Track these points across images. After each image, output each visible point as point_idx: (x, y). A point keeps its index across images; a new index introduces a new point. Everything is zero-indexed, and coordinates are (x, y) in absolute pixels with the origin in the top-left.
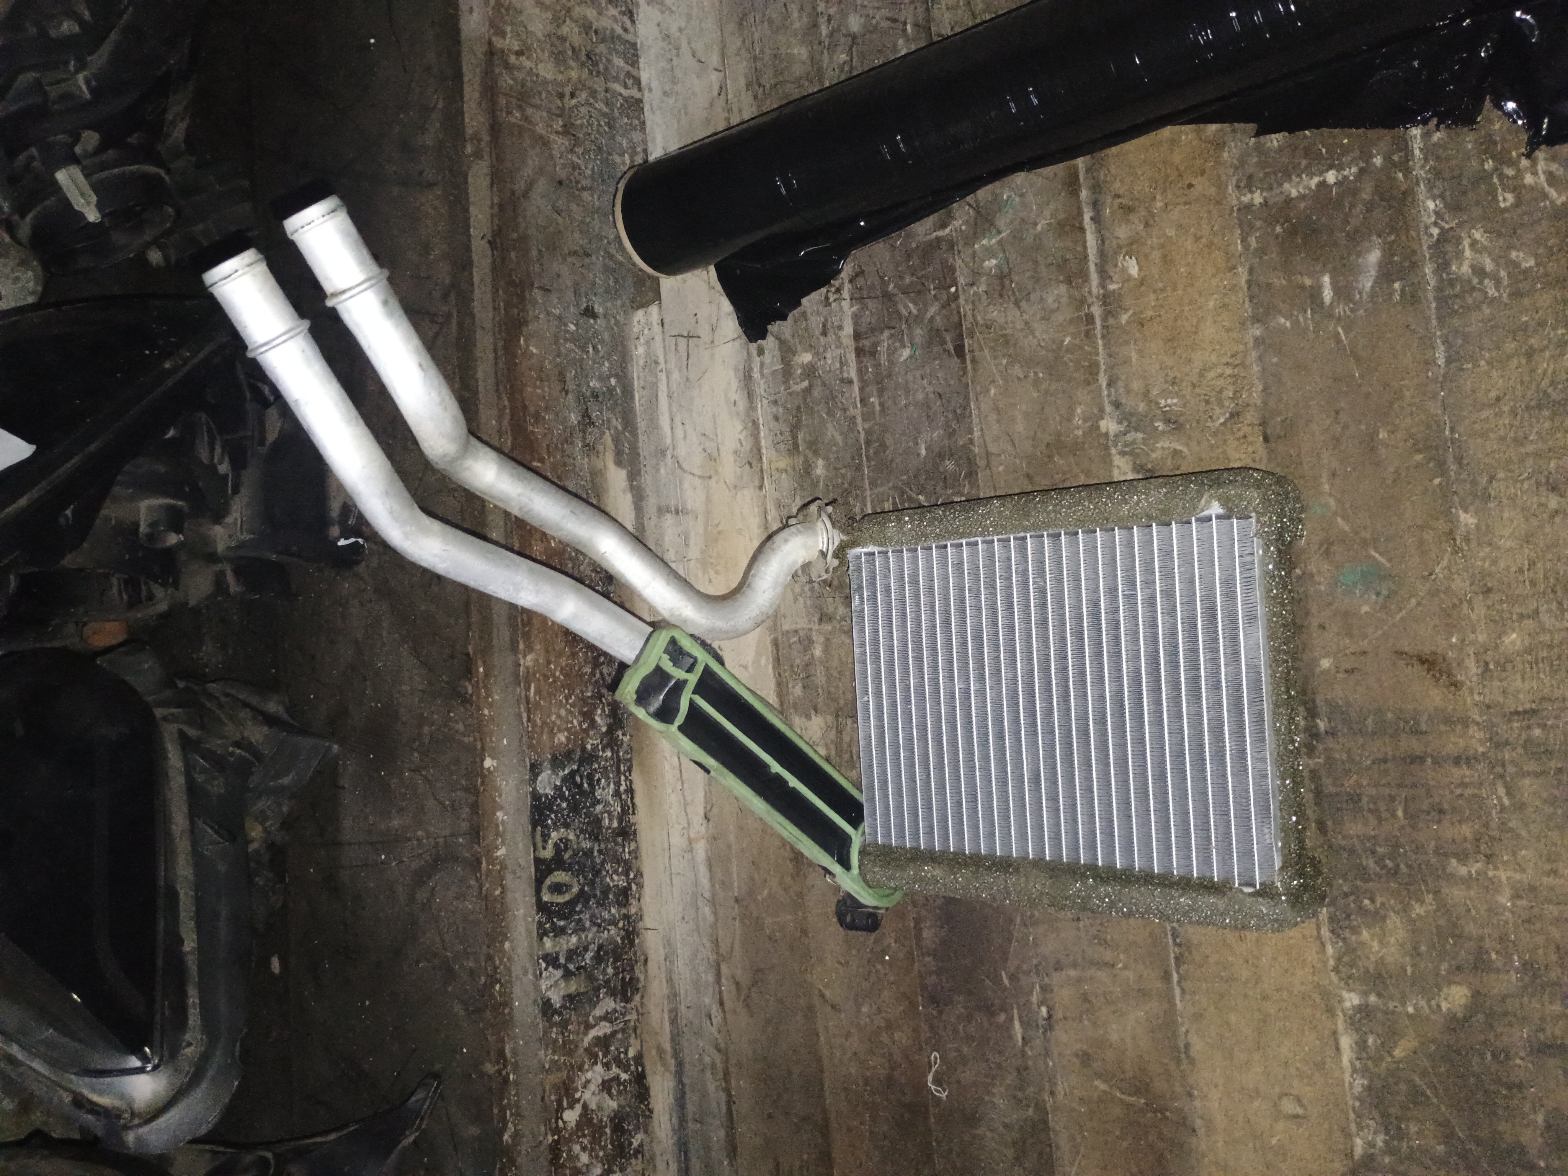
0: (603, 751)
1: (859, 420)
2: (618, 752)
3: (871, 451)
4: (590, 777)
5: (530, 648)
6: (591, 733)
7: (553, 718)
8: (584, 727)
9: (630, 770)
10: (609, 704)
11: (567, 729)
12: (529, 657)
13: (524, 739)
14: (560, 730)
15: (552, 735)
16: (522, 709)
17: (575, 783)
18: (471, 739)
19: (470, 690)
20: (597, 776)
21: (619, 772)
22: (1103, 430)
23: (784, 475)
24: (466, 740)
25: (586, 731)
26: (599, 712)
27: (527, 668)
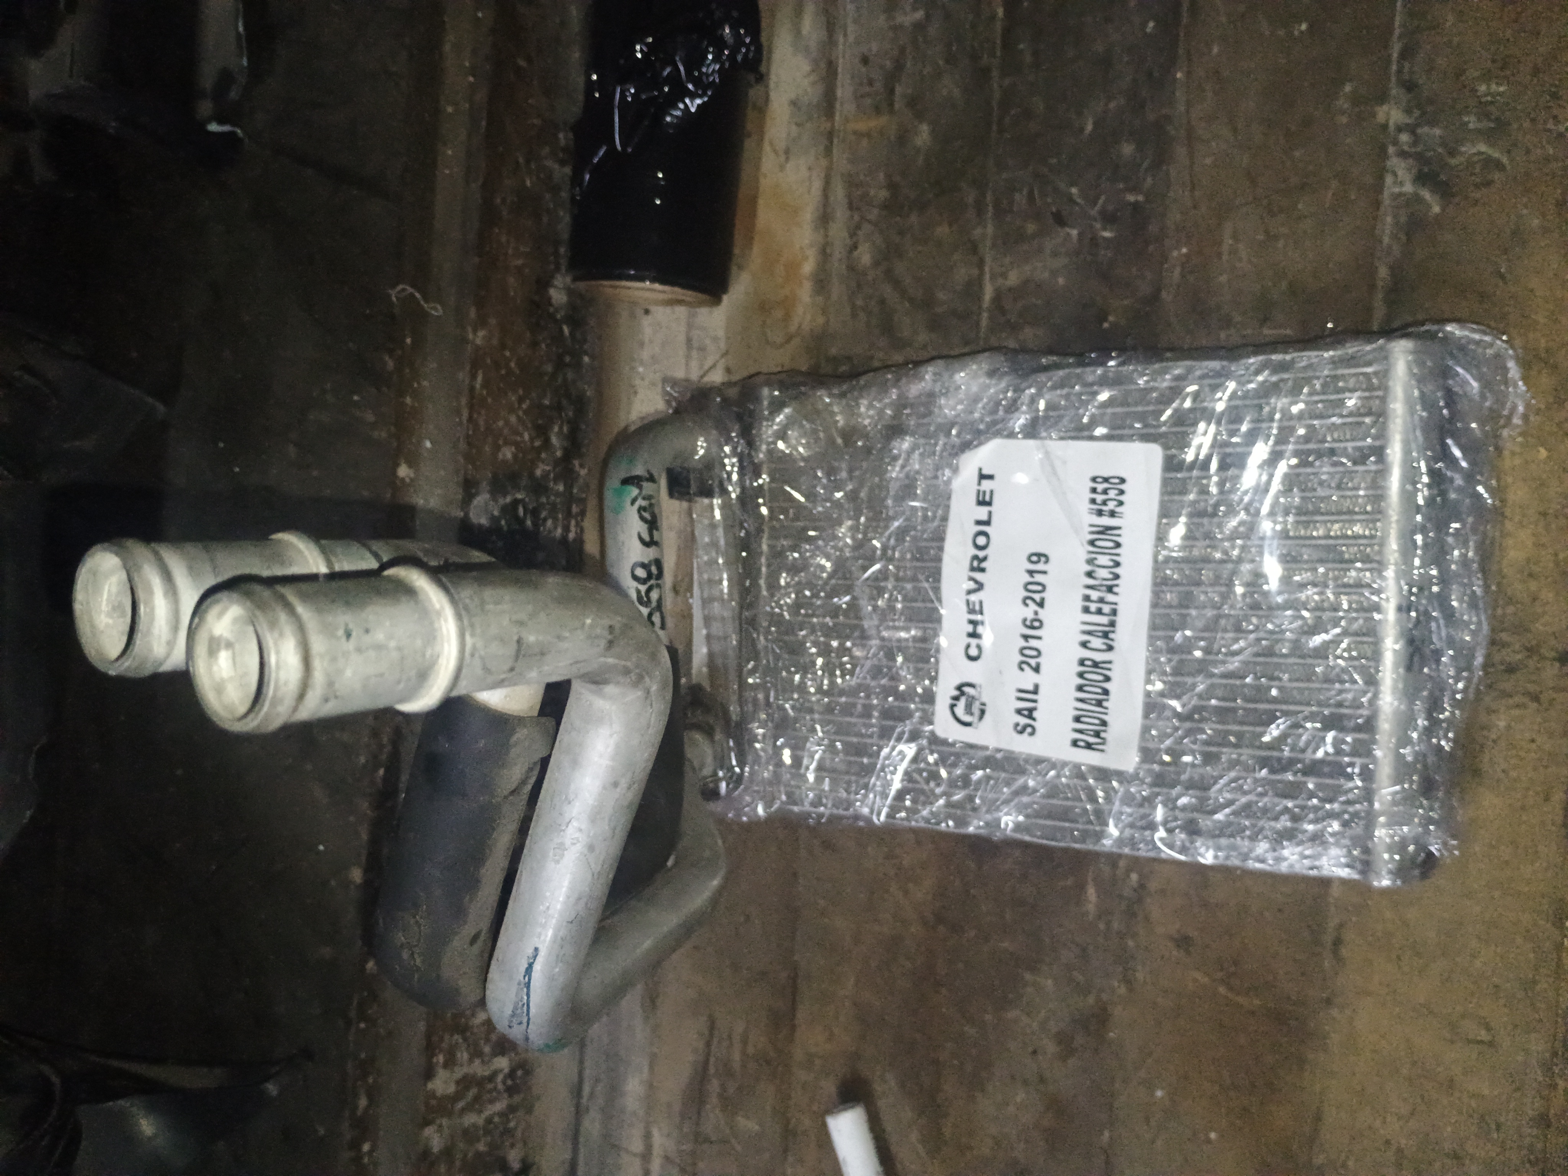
0: (555, 483)
1: (995, 73)
2: (571, 487)
3: (1007, 120)
4: (535, 513)
5: (482, 322)
6: (543, 455)
7: (501, 423)
8: (537, 443)
9: (583, 513)
10: (569, 422)
11: (517, 444)
12: (481, 333)
13: (462, 445)
14: (507, 443)
15: (497, 448)
16: (464, 401)
17: (516, 517)
18: (384, 435)
19: (390, 364)
20: (544, 514)
21: (569, 514)
22: (1381, 117)
23: (865, 142)
24: (376, 434)
25: (538, 451)
26: (556, 429)
27: (477, 348)
